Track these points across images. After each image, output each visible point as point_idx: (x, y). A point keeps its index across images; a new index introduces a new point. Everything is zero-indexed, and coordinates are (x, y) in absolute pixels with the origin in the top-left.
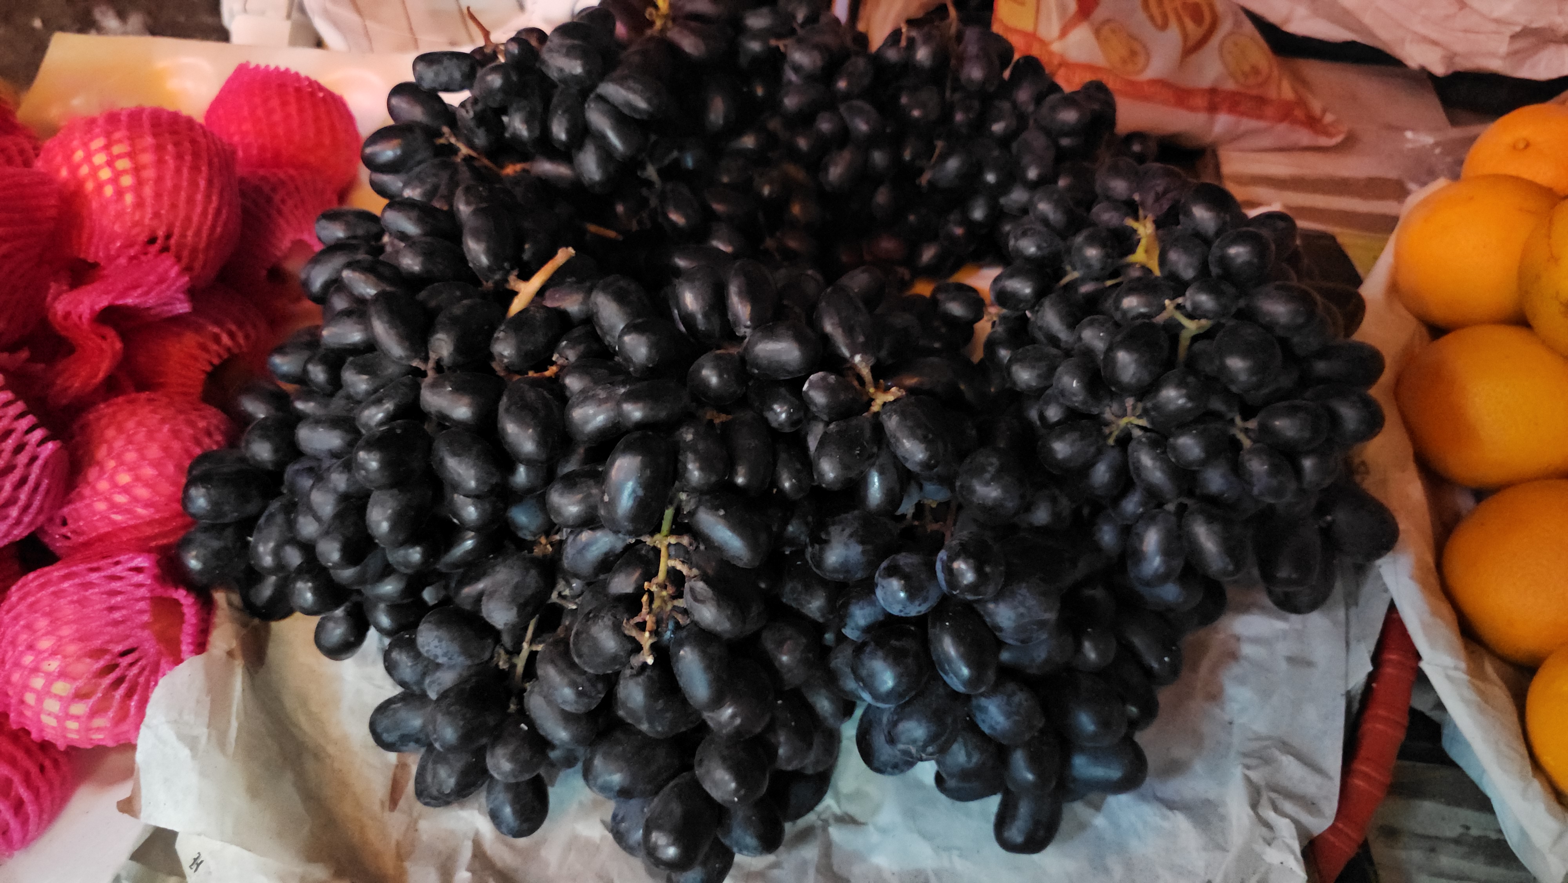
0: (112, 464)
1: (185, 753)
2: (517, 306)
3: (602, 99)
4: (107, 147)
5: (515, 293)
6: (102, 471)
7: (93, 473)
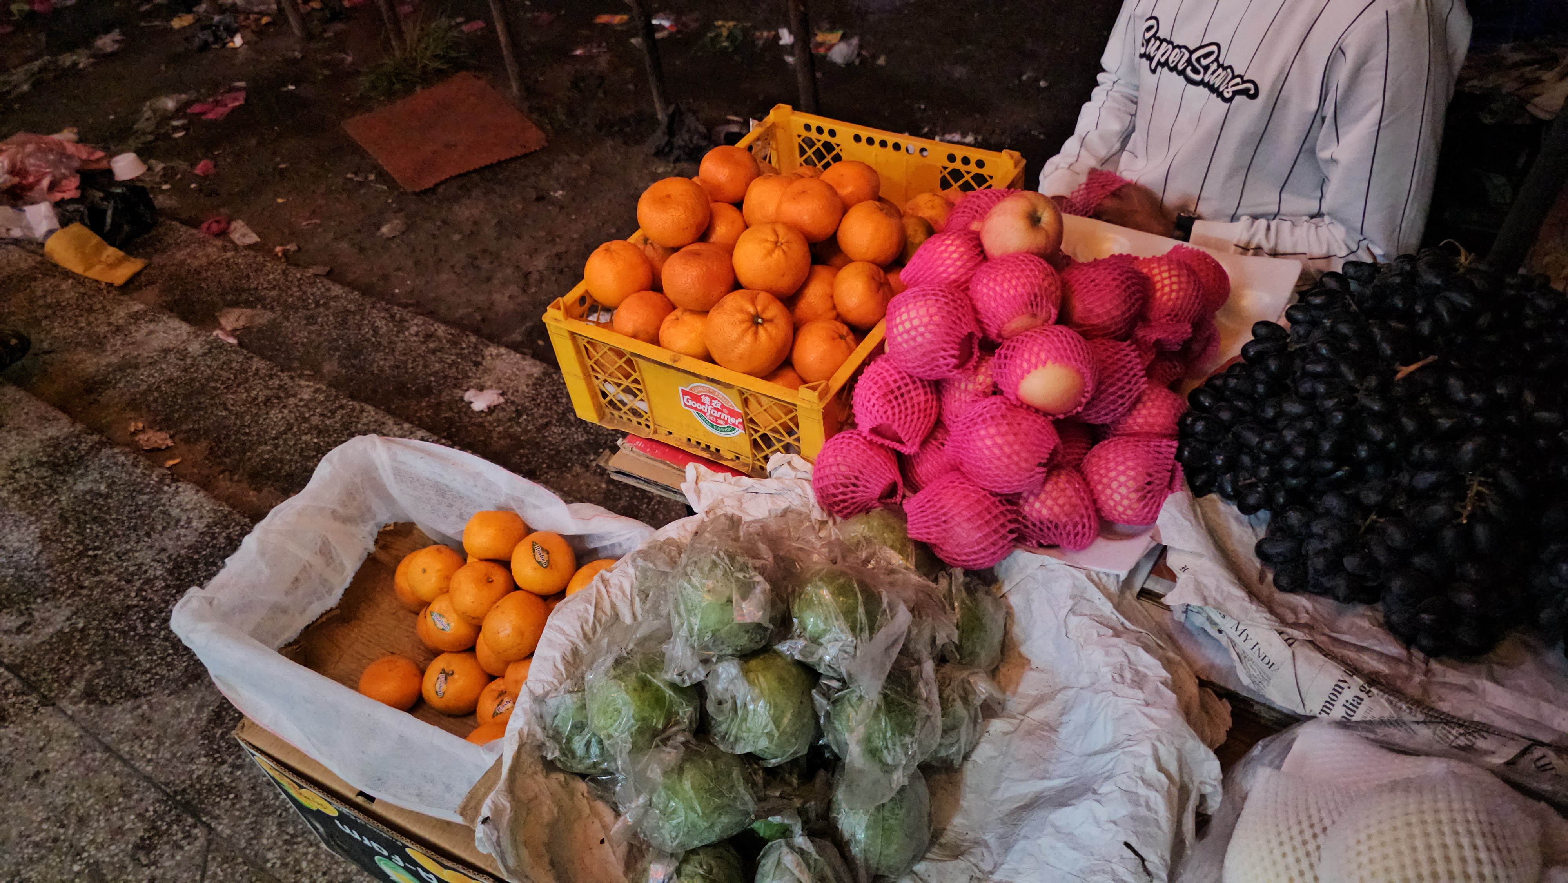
0: (1149, 404)
1: (1187, 523)
2: (1400, 376)
3: (1447, 298)
4: (1169, 270)
5: (1397, 372)
6: (1144, 406)
7: (1140, 406)
